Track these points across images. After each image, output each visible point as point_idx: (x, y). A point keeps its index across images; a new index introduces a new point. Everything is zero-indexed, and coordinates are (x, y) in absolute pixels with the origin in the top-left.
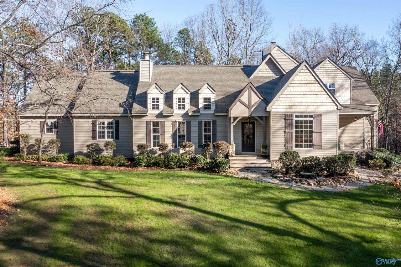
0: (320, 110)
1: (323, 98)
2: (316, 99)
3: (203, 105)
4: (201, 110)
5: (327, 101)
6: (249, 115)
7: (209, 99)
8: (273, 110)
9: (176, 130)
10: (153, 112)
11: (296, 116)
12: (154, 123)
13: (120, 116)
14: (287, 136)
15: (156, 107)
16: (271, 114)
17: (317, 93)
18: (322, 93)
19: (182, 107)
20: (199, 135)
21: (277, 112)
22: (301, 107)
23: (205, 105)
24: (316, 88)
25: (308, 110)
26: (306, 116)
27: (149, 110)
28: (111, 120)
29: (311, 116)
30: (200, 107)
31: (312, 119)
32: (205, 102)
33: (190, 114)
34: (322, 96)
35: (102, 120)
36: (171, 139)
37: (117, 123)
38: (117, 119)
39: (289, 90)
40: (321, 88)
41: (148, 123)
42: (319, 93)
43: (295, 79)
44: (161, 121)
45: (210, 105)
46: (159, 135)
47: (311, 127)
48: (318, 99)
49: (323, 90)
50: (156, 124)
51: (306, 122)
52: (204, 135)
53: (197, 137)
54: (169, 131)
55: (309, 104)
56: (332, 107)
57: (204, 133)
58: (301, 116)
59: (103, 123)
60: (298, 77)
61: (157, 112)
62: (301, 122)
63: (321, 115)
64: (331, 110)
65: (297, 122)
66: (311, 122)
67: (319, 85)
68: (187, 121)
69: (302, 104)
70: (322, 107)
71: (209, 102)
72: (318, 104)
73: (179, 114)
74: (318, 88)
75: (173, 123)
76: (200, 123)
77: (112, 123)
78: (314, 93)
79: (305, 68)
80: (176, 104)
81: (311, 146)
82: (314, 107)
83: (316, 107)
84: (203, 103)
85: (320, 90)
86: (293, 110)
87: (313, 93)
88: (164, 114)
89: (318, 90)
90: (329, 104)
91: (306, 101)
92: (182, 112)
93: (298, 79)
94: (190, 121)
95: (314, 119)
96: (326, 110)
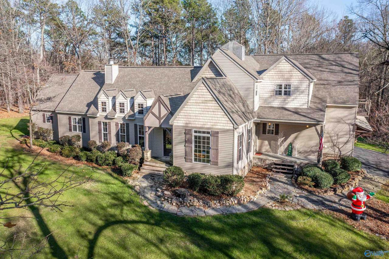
0: (217, 127)
1: (220, 116)
2: (214, 116)
3: (138, 110)
4: (136, 114)
5: (223, 119)
6: (160, 126)
7: (142, 105)
8: (175, 124)
9: (119, 130)
10: (102, 114)
11: (196, 132)
12: (103, 123)
13: (84, 115)
14: (187, 149)
15: (104, 110)
16: (174, 127)
17: (214, 110)
18: (219, 111)
19: (122, 111)
20: (135, 136)
21: (178, 126)
22: (200, 123)
23: (140, 110)
24: (213, 105)
25: (206, 126)
26: (204, 132)
27: (100, 112)
28: (80, 117)
29: (208, 133)
30: (135, 112)
31: (209, 135)
32: (139, 107)
33: (126, 118)
34: (219, 113)
35: (74, 117)
36: (115, 138)
37: (84, 119)
38: (84, 117)
39: (189, 107)
40: (217, 105)
41: (99, 123)
42: (216, 111)
43: (194, 96)
44: (108, 121)
45: (142, 110)
46: (107, 134)
47: (208, 143)
48: (216, 116)
49: (220, 108)
50: (105, 124)
51: (204, 138)
52: (139, 136)
53: (134, 138)
54: (114, 132)
55: (206, 121)
56: (229, 125)
57: (139, 135)
58: (200, 132)
59: (75, 118)
60: (196, 93)
61: (105, 114)
62: (199, 137)
63: (218, 133)
64: (228, 128)
65: (196, 137)
66: (208, 138)
67: (216, 103)
68: (126, 123)
69: (200, 120)
70: (218, 124)
71: (142, 107)
72: (215, 121)
73: (121, 117)
74: (215, 105)
75: (117, 124)
76: (136, 126)
77: (81, 119)
78: (212, 110)
79: (203, 85)
80: (118, 108)
81: (208, 161)
82: (211, 124)
83: (213, 124)
84: (138, 109)
85: (217, 108)
86: (193, 125)
87: (210, 110)
88: (108, 117)
89: (215, 108)
90: (226, 122)
91: (204, 118)
92: (122, 115)
93: (197, 96)
94: (128, 124)
95: (211, 136)
96: (223, 127)
